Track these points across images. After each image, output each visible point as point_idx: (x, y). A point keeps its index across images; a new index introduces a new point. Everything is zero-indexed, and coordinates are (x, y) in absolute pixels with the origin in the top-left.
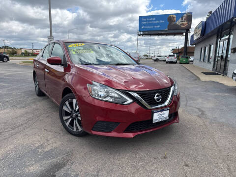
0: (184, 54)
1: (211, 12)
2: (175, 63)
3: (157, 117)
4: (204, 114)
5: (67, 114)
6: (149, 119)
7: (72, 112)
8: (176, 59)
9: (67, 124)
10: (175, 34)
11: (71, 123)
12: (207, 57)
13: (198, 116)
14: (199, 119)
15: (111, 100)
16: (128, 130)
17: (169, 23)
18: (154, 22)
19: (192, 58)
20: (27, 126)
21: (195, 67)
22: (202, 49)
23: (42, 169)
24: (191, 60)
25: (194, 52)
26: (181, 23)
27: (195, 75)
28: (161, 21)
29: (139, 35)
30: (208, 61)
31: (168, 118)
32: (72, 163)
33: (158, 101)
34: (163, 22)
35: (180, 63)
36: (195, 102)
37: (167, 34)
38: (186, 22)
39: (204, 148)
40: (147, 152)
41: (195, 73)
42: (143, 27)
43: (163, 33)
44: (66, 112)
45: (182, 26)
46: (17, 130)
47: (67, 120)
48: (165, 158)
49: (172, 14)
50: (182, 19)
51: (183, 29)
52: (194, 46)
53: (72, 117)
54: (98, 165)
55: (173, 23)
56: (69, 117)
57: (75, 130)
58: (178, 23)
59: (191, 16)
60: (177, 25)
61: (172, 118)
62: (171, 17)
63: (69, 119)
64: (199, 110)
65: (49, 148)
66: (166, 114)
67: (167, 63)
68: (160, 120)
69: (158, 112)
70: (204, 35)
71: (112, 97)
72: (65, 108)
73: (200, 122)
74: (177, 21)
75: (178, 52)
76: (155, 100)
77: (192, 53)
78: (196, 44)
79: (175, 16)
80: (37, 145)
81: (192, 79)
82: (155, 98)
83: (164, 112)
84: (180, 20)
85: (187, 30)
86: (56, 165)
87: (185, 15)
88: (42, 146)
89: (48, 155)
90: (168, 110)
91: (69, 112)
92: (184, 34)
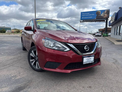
0: (105, 32)
1: (121, 7)
2: (100, 36)
3: (86, 60)
4: (117, 62)
5: (32, 58)
6: (81, 61)
7: (35, 57)
8: (101, 34)
9: (32, 64)
10: (100, 21)
11: (35, 64)
12: (119, 33)
13: (114, 63)
14: (114, 65)
15: (56, 49)
16: (66, 68)
17: (97, 15)
18: (89, 15)
19: (109, 34)
20: (12, 65)
21: (112, 38)
22: (115, 28)
23: (10, 90)
24: (109, 35)
25: (111, 31)
26: (104, 15)
27: (112, 42)
29: (81, 22)
30: (119, 34)
31: (93, 62)
32: (29, 87)
33: (87, 51)
34: (94, 15)
35: (103, 36)
36: (111, 55)
37: (96, 21)
38: (106, 15)
39: (117, 82)
40: (78, 83)
41: (111, 41)
42: (83, 18)
44: (32, 57)
46: (5, 67)
47: (32, 62)
48: (90, 87)
49: (99, 11)
50: (104, 13)
51: (105, 18)
52: (111, 27)
53: (35, 60)
54: (45, 90)
55: (99, 15)
56: (33, 60)
57: (37, 68)
58: (102, 15)
59: (109, 11)
61: (96, 62)
62: (98, 12)
63: (33, 61)
64: (114, 59)
65: (19, 77)
66: (92, 59)
67: (96, 36)
68: (88, 63)
69: (87, 57)
70: (116, 20)
71: (57, 47)
72: (31, 55)
73: (114, 66)
74: (101, 14)
75: (102, 31)
76: (84, 49)
77: (110, 31)
78: (112, 26)
79: (100, 12)
80: (12, 75)
81: (110, 43)
82: (85, 48)
83: (91, 57)
84: (103, 13)
85: (107, 19)
86: (19, 88)
87: (106, 11)
88: (15, 76)
89: (17, 81)
90: (93, 56)
91: (34, 57)
92: (105, 21)
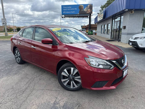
9: (65, 84)
10: (83, 17)
18: (71, 9)
22: (102, 26)
25: (97, 28)
28: (75, 9)
29: (62, 17)
30: (107, 33)
33: (124, 64)
34: (76, 9)
35: (88, 34)
37: (79, 17)
38: (89, 10)
42: (64, 12)
43: (76, 16)
44: (64, 76)
45: (87, 12)
47: (65, 82)
49: (81, 5)
51: (88, 14)
52: (97, 24)
53: (69, 79)
55: (82, 10)
56: (66, 80)
57: (72, 87)
58: (85, 10)
59: (92, 6)
60: (84, 11)
68: (125, 75)
70: (104, 18)
72: (63, 74)
79: (83, 6)
84: (86, 8)
85: (90, 15)
87: (89, 5)
92: (89, 17)
